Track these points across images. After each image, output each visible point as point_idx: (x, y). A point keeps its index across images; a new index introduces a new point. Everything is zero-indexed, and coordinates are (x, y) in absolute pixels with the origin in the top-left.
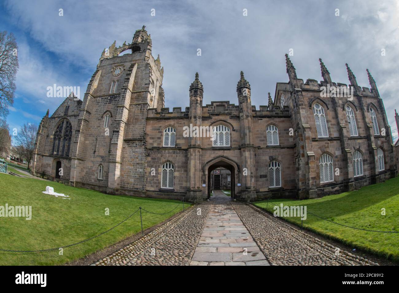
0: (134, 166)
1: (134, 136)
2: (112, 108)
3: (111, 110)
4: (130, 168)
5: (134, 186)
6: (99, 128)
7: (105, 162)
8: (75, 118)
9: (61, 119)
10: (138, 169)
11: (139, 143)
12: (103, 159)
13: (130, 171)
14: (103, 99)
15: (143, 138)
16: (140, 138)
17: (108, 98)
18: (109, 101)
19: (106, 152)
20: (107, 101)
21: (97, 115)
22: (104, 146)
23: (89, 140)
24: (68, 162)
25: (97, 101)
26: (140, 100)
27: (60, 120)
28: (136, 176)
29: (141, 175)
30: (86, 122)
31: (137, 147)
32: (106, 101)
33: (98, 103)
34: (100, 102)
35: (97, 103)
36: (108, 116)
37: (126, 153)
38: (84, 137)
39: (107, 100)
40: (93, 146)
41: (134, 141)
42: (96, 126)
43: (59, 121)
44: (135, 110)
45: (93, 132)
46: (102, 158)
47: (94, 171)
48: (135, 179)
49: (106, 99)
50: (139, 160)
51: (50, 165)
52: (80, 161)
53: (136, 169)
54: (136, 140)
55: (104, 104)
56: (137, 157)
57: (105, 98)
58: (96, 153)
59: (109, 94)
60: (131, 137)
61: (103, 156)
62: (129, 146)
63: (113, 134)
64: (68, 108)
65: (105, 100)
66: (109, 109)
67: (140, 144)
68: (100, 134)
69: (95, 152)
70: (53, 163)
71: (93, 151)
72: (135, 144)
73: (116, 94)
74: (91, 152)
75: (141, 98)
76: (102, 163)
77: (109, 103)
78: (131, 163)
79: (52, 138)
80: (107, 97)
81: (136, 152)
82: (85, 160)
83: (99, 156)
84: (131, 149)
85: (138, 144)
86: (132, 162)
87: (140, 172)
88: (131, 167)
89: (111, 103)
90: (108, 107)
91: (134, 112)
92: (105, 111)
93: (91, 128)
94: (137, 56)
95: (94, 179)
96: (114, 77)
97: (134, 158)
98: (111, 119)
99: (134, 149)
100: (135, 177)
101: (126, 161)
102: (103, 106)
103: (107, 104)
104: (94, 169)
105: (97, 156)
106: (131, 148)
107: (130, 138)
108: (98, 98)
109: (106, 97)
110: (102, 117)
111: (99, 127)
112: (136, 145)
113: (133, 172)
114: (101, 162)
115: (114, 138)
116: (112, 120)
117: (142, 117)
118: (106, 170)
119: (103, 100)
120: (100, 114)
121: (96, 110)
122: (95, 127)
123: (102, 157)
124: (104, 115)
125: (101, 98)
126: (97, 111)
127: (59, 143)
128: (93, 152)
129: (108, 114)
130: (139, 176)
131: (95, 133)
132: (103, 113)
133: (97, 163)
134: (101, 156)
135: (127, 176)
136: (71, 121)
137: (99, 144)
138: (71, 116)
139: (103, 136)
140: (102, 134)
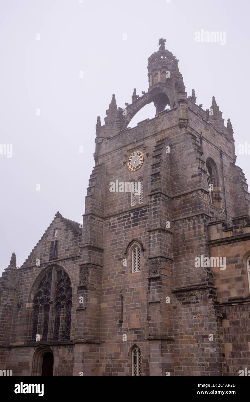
0: (197, 342)
1: (190, 283)
2: (141, 234)
3: (140, 238)
4: (190, 346)
6: (123, 275)
7: (143, 341)
8: (74, 263)
9: (46, 268)
10: (206, 349)
11: (201, 294)
12: (137, 336)
13: (192, 355)
14: (121, 218)
15: (207, 282)
16: (203, 285)
17: (130, 216)
18: (134, 221)
19: (143, 319)
20: (130, 222)
21: (116, 250)
22: (138, 308)
23: (107, 301)
24: (67, 351)
25: (110, 224)
26: (190, 210)
27: (44, 270)
28: (204, 363)
29: (214, 360)
30: (97, 267)
31: (198, 302)
32: (127, 221)
33: (112, 227)
34: (116, 226)
35: (111, 229)
36: (136, 249)
37: (180, 318)
38: (95, 297)
39: (129, 219)
40: (116, 311)
41: (191, 292)
42: (117, 272)
43: (42, 272)
44: (184, 231)
45: (114, 285)
46: (136, 333)
47: (123, 362)
48: (203, 370)
49: (127, 219)
50: (206, 329)
51: (27, 363)
52: (93, 346)
53: (203, 349)
54: (195, 289)
55: (125, 228)
56: (201, 323)
57: (124, 217)
58: (125, 325)
59: (131, 207)
60: (186, 283)
61: (138, 329)
62: (183, 303)
63: (149, 285)
64: (57, 245)
65: (125, 220)
66: (135, 236)
67: (203, 296)
68: (128, 286)
69: (121, 322)
70: (34, 361)
71: (118, 320)
72: (194, 297)
73: (143, 207)
74: (114, 324)
75: (191, 206)
76: (138, 344)
77: (133, 226)
78: (192, 336)
79: (30, 308)
80: (128, 214)
81: (199, 312)
82: (104, 342)
83: (130, 330)
84: (188, 309)
85: (199, 296)
86: (193, 334)
87: (211, 355)
88: (192, 345)
89: (137, 225)
90: (133, 233)
91: (183, 235)
92: (129, 240)
93: (109, 277)
94: (164, 122)
96: (132, 173)
97: (197, 325)
98: (143, 254)
99: (193, 308)
100: (203, 365)
101: (181, 334)
102: (124, 231)
103: (130, 226)
104: (122, 357)
105: (127, 329)
106: (188, 306)
107: (183, 286)
108: (112, 219)
109: (125, 215)
110: (126, 254)
111: (124, 272)
112: (197, 298)
113: (198, 355)
114: (135, 341)
115: (151, 292)
116: (145, 256)
117: (199, 242)
118: (146, 356)
119: (122, 221)
120: (121, 249)
121: (113, 241)
122: (115, 274)
123: (136, 331)
124: (130, 249)
125: (116, 218)
126: (115, 244)
127: (47, 316)
128: (118, 323)
129: (136, 246)
130: (210, 364)
131: (118, 286)
132: (126, 246)
133: (128, 345)
134: (134, 329)
135: (187, 364)
136: (67, 268)
137: (128, 306)
138: (66, 260)
139: (132, 289)
140: (131, 286)
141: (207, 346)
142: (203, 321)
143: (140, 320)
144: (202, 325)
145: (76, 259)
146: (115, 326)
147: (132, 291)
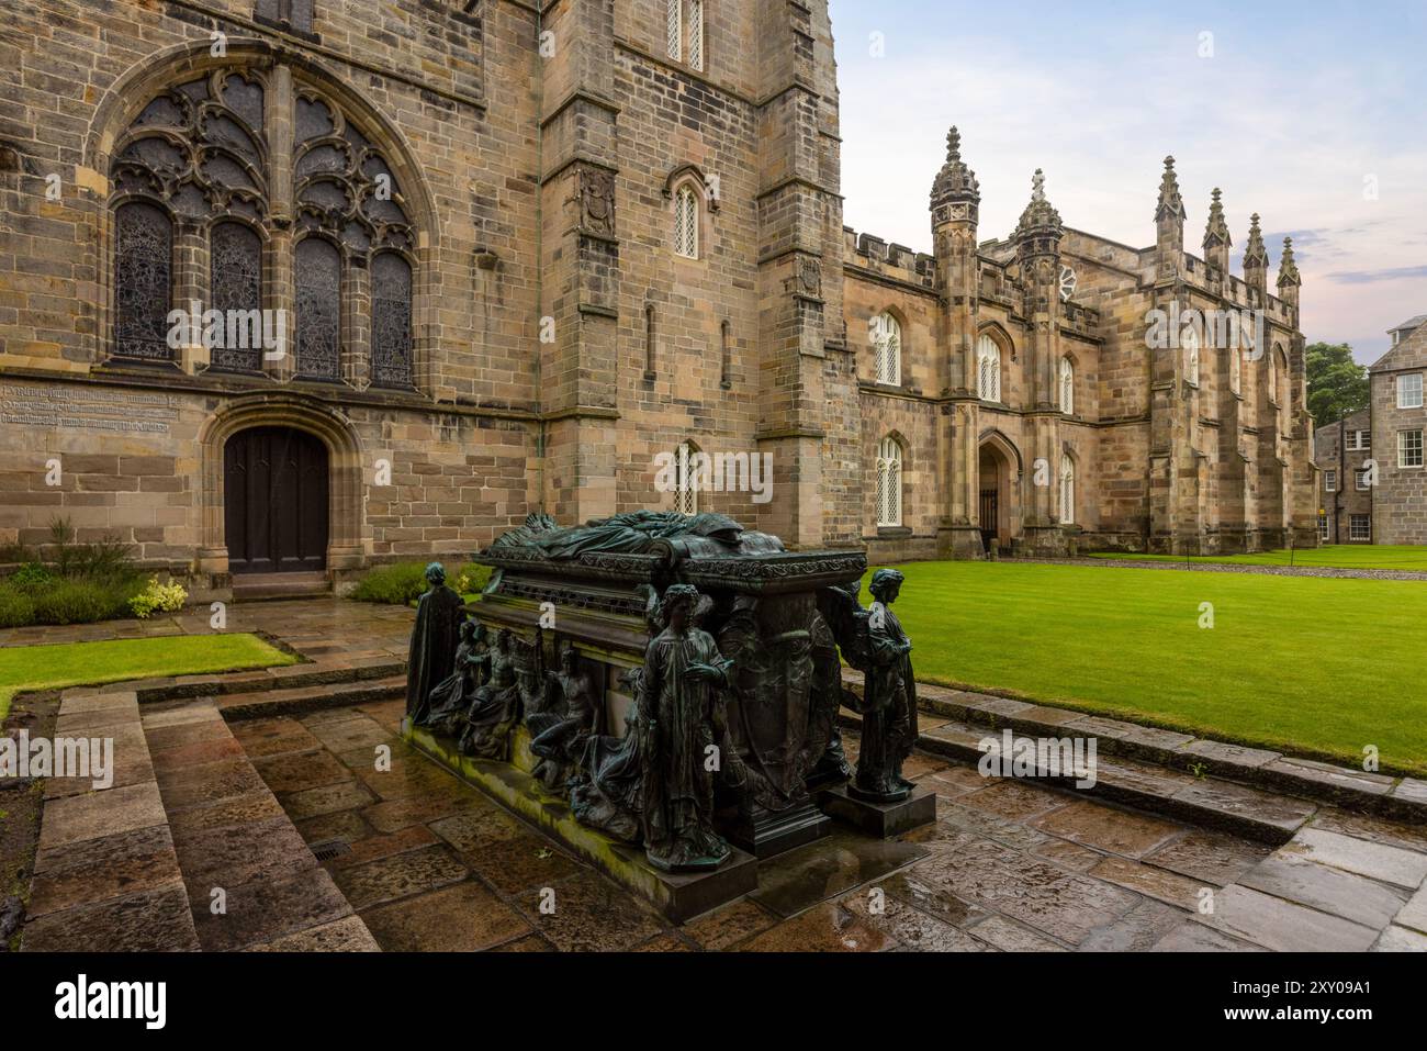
0: (832, 450)
2: (705, 162)
3: (706, 172)
5: (835, 529)
6: (656, 250)
7: (709, 432)
8: (439, 116)
10: (844, 462)
12: (696, 420)
18: (687, 111)
19: (710, 382)
20: (676, 106)
22: (698, 352)
28: (841, 487)
29: (855, 483)
31: (836, 375)
32: (666, 96)
34: (630, 89)
39: (671, 95)
40: (635, 344)
45: (625, 267)
46: (691, 412)
48: (837, 499)
49: (665, 88)
50: (845, 428)
53: (840, 464)
57: (658, 79)
58: (661, 387)
61: (698, 403)
65: (661, 90)
66: (690, 155)
67: (843, 365)
68: (670, 288)
69: (650, 379)
71: (641, 371)
72: (829, 362)
74: (629, 380)
76: (700, 438)
77: (685, 122)
80: (668, 77)
81: (836, 395)
83: (676, 401)
85: (837, 363)
87: (851, 474)
90: (686, 145)
92: (673, 159)
97: (831, 418)
98: (713, 221)
99: (826, 385)
100: (838, 491)
103: (673, 118)
105: (667, 401)
109: (661, 72)
110: (664, 192)
111: (657, 243)
112: (833, 367)
113: (831, 473)
114: (689, 430)
116: (717, 226)
119: (647, 85)
120: (647, 170)
122: (631, 237)
123: (693, 408)
124: (676, 185)
125: (629, 62)
128: (641, 377)
129: (693, 186)
130: (848, 489)
131: (638, 276)
132: (664, 171)
134: (686, 403)
136: (394, 117)
137: (668, 340)
138: (383, 79)
139: (683, 299)
140: (679, 289)
141: (845, 459)
142: (842, 413)
143: (703, 384)
144: (840, 419)
146: (632, 384)
147: (680, 303)
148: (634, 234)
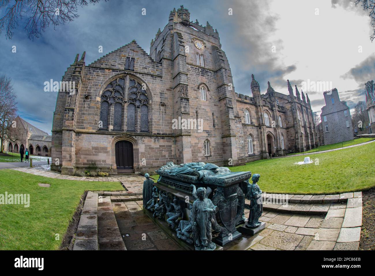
0: (238, 138)
5: (240, 155)
7: (211, 137)
10: (241, 141)
16: (237, 116)
19: (211, 126)
20: (199, 73)
22: (208, 120)
28: (240, 146)
32: (197, 71)
33: (187, 70)
34: (190, 71)
36: (203, 88)
39: (199, 71)
43: (115, 76)
46: (207, 133)
48: (240, 149)
50: (240, 134)
53: (240, 141)
55: (196, 74)
57: (195, 69)
61: (208, 131)
64: (133, 61)
66: (203, 81)
68: (201, 107)
76: (209, 138)
81: (238, 127)
87: (242, 143)
90: (202, 79)
95: (201, 157)
96: (197, 49)
97: (237, 132)
102: (196, 76)
104: (199, 145)
110: (198, 88)
111: (197, 98)
112: (237, 121)
113: (238, 144)
114: (207, 137)
116: (210, 94)
122: (192, 97)
125: (190, 66)
130: (242, 147)
131: (194, 105)
132: (198, 84)
133: (203, 139)
134: (206, 131)
136: (146, 81)
137: (201, 118)
138: (144, 75)
139: (204, 109)
140: (203, 107)
141: (241, 140)
142: (239, 130)
143: (209, 126)
144: (239, 132)
145: (156, 77)
148: (193, 97)
